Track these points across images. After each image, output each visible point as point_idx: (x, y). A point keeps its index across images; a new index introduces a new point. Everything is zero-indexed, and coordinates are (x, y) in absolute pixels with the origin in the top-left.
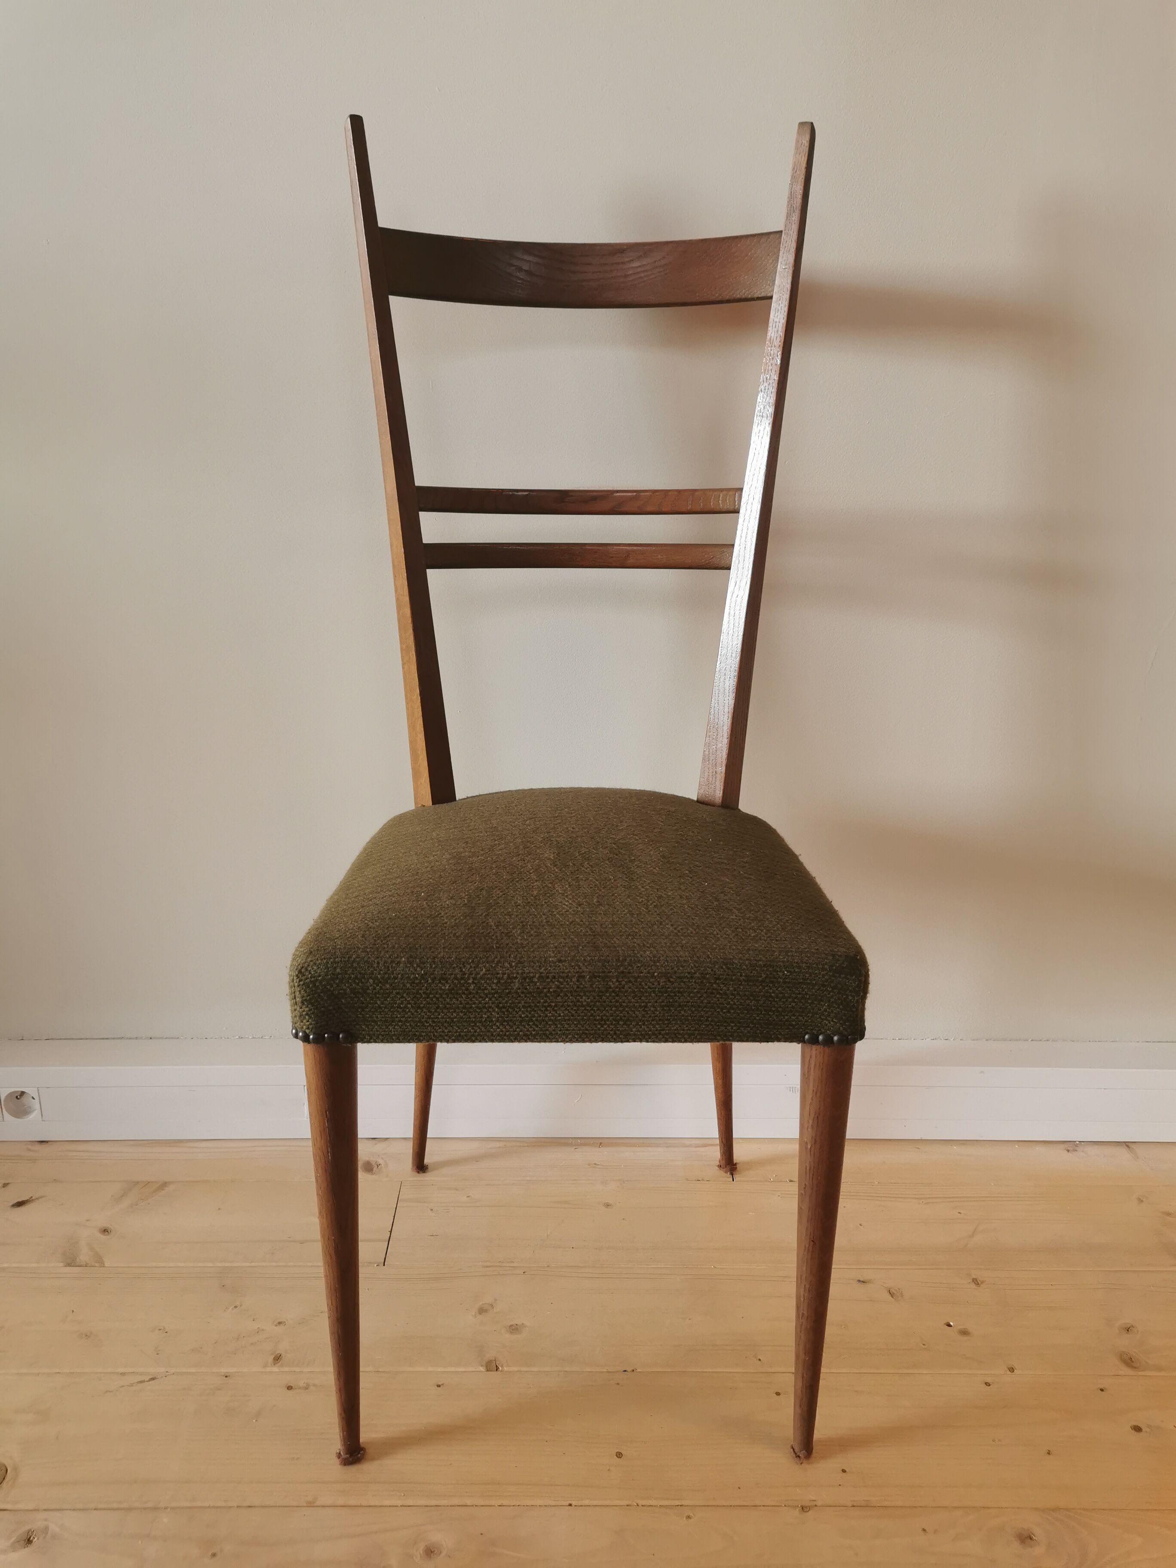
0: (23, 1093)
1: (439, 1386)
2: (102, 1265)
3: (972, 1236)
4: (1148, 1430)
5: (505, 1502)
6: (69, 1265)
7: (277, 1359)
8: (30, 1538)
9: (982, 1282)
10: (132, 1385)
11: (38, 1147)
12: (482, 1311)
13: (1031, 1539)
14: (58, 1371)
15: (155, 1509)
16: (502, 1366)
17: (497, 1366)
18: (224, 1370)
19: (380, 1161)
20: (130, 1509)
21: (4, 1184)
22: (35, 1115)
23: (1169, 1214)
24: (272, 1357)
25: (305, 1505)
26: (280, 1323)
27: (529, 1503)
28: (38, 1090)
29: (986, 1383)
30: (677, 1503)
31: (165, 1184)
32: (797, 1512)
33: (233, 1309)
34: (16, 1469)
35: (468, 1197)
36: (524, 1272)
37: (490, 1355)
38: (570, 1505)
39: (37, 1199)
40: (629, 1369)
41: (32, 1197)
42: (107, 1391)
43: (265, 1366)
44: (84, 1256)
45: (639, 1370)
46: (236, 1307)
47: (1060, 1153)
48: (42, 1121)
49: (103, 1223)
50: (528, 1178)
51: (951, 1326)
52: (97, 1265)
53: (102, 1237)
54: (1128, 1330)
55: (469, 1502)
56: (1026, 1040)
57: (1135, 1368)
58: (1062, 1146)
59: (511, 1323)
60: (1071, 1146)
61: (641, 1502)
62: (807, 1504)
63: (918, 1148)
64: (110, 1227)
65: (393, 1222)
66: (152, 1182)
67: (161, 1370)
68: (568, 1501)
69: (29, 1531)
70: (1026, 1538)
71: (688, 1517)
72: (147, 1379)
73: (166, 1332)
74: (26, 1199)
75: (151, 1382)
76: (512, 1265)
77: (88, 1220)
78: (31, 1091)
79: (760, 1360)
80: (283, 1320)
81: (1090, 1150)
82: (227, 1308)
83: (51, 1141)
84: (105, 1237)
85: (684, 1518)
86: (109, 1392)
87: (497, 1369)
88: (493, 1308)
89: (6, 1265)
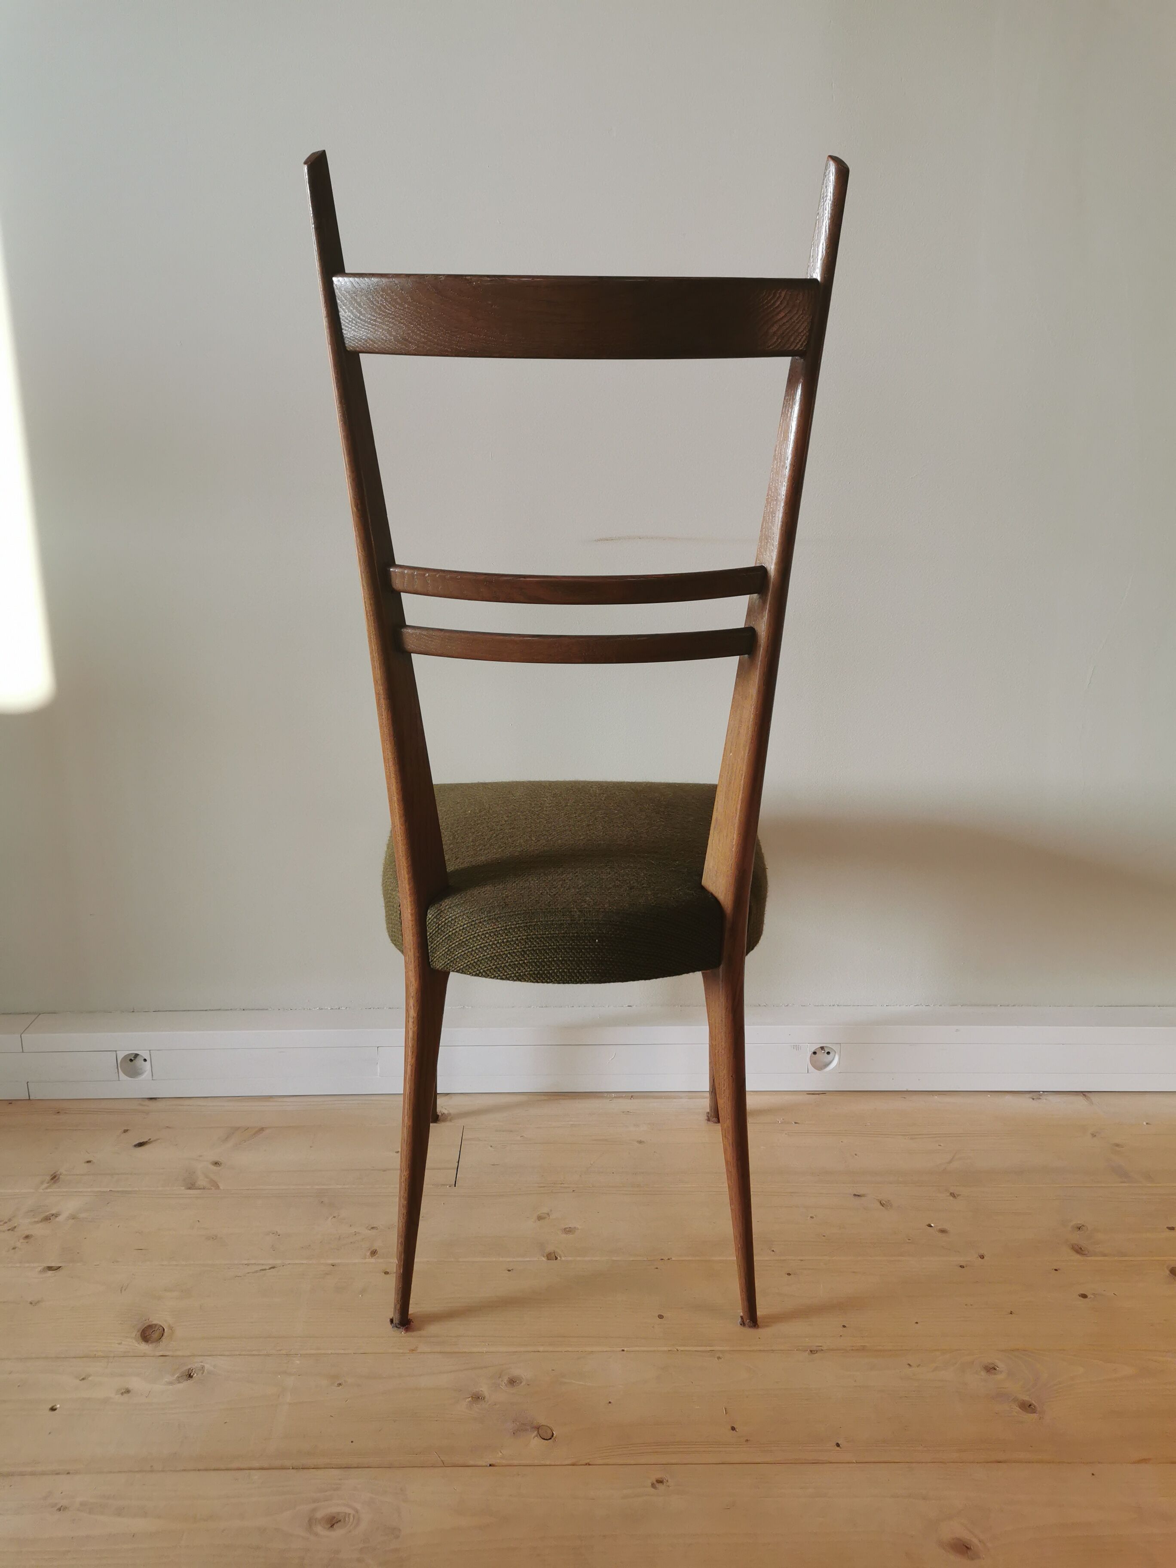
0: (136, 1055)
1: (509, 1271)
2: (218, 1187)
3: (950, 1162)
4: (1092, 1296)
5: (570, 1349)
6: (190, 1188)
7: (374, 1253)
9: (958, 1195)
10: (256, 1272)
11: (147, 1102)
12: (540, 1218)
13: (995, 1369)
14: (194, 1263)
15: (288, 1355)
16: (560, 1257)
17: (556, 1257)
18: (331, 1262)
19: (444, 1111)
20: (268, 1355)
21: (125, 1130)
22: (146, 1075)
23: (1117, 1145)
24: (369, 1252)
25: (408, 1352)
26: (372, 1228)
27: (589, 1349)
28: (150, 1052)
29: (961, 1266)
30: (709, 1348)
31: (262, 1129)
32: (806, 1354)
33: (332, 1219)
34: (171, 1328)
35: (521, 1137)
36: (573, 1191)
37: (550, 1249)
38: (623, 1350)
39: (155, 1141)
40: (665, 1258)
41: (150, 1139)
42: (236, 1276)
43: (364, 1258)
44: (202, 1182)
45: (673, 1259)
46: (334, 1217)
47: (1026, 1103)
48: (153, 1080)
49: (214, 1158)
50: (572, 1123)
51: (931, 1226)
52: (213, 1188)
54: (1079, 1229)
55: (541, 1349)
56: (996, 1006)
57: (1085, 1254)
58: (1028, 1096)
59: (567, 1226)
60: (1036, 1094)
61: (680, 1349)
62: (815, 1348)
63: (904, 1098)
64: (220, 1161)
65: (459, 1156)
66: (251, 1127)
67: (279, 1262)
68: (621, 1348)
69: (189, 1370)
70: (991, 1369)
71: (719, 1358)
72: (268, 1268)
73: (279, 1235)
74: (145, 1141)
75: (272, 1270)
76: (562, 1185)
77: (200, 1156)
78: (144, 1054)
79: (773, 1251)
80: (375, 1226)
81: (1051, 1098)
82: (328, 1218)
83: (159, 1098)
84: (215, 1168)
85: (716, 1359)
86: (238, 1277)
87: (556, 1258)
88: (550, 1216)
89: (137, 1189)
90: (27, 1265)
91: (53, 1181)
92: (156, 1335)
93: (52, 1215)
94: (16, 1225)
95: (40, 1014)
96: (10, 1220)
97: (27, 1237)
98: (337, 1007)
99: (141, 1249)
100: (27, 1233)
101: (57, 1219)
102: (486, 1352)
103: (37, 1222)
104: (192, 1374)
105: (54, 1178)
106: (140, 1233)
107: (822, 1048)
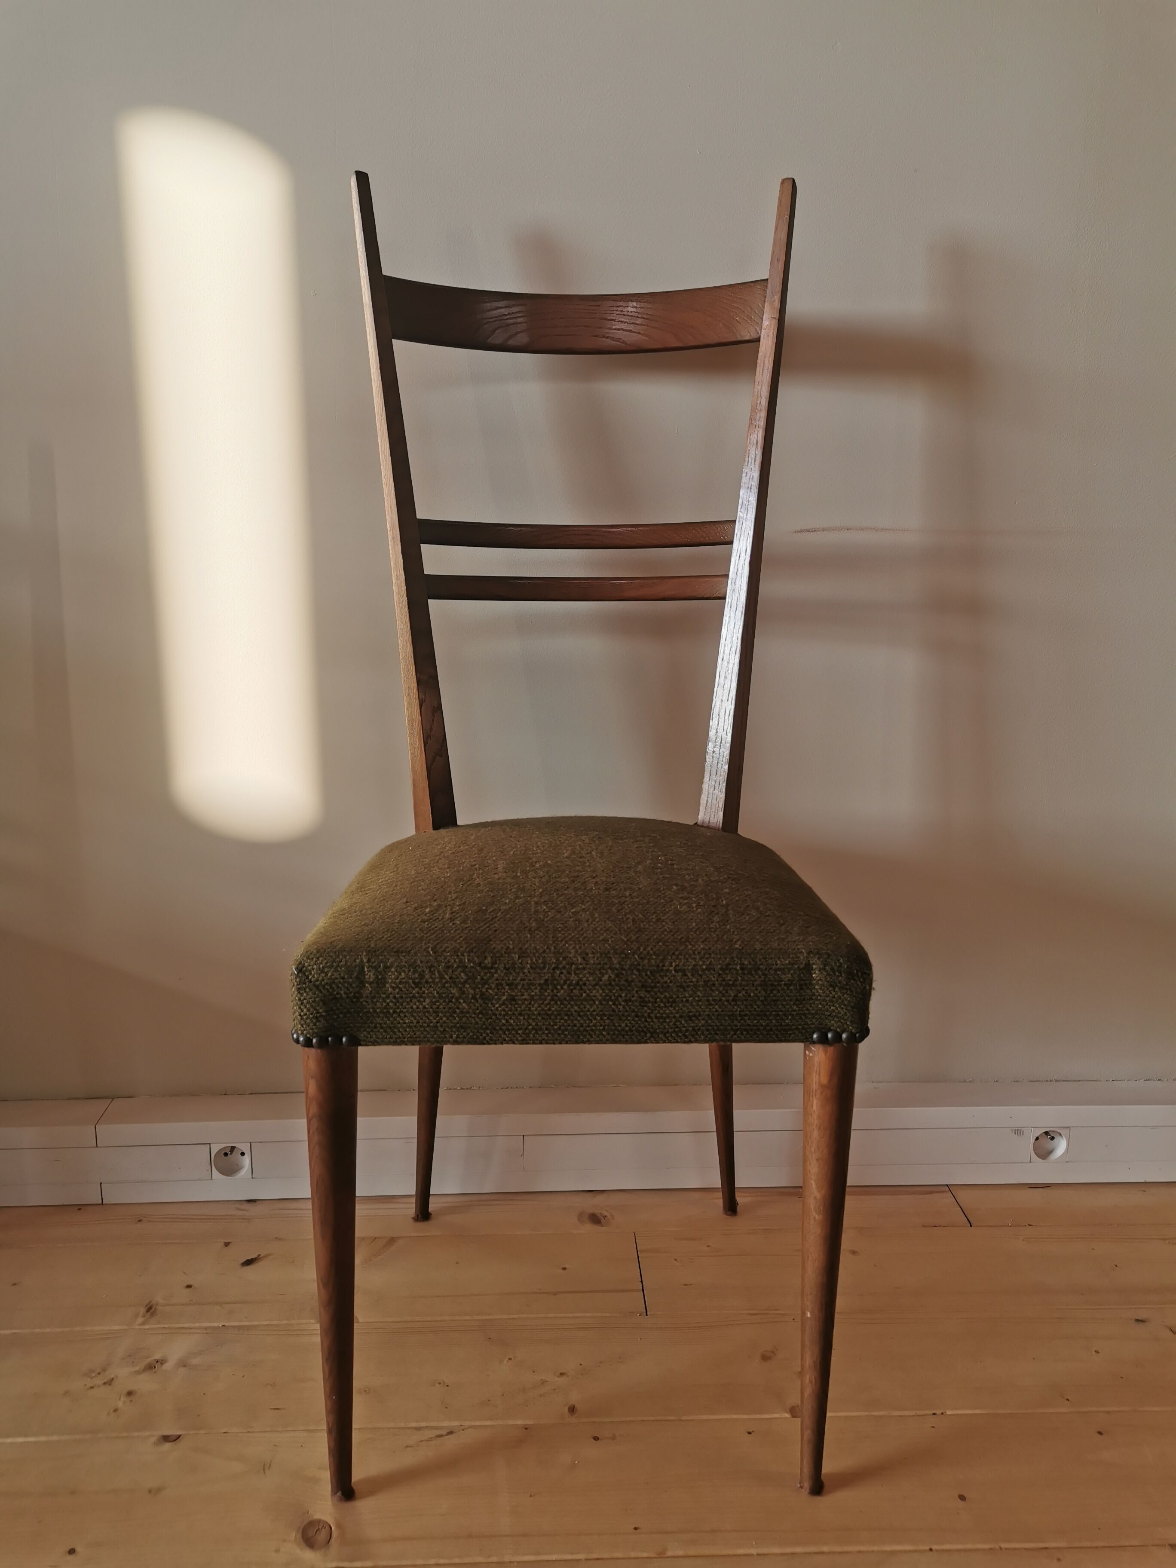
1: (750, 1433)
7: (572, 1410)
10: (430, 1439)
11: (246, 1206)
12: (765, 1358)
18: (521, 1422)
19: (605, 1213)
21: (226, 1243)
22: (244, 1172)
24: (567, 1409)
25: (655, 1556)
26: (562, 1374)
27: (888, 1548)
28: (250, 1145)
30: (1041, 1545)
31: (392, 1240)
33: (508, 1361)
34: (341, 1526)
35: (708, 1246)
36: (793, 1319)
37: (792, 1401)
38: (931, 1550)
39: (266, 1257)
40: (938, 1412)
41: (260, 1255)
42: (407, 1446)
43: (563, 1418)
45: (949, 1412)
46: (510, 1359)
48: (252, 1178)
50: (763, 1227)
55: (826, 1549)
61: (1003, 1545)
63: (1144, 1191)
65: (640, 1272)
66: (380, 1238)
67: (456, 1424)
71: (1059, 1560)
72: (444, 1432)
73: (447, 1386)
74: (254, 1256)
75: (450, 1436)
78: (245, 1148)
79: (1068, 1400)
80: (564, 1371)
82: (502, 1360)
83: (260, 1200)
85: (1055, 1561)
86: (410, 1447)
88: (775, 1354)
89: (256, 1323)
90: (136, 1434)
91: (149, 1314)
92: (322, 1536)
93: (157, 1362)
94: (112, 1376)
95: (113, 1099)
96: (104, 1370)
97: (130, 1394)
98: (468, 1086)
99: (278, 1409)
100: (130, 1388)
101: (165, 1367)
103: (139, 1373)
105: (150, 1309)
106: (271, 1385)
107: (1047, 1133)
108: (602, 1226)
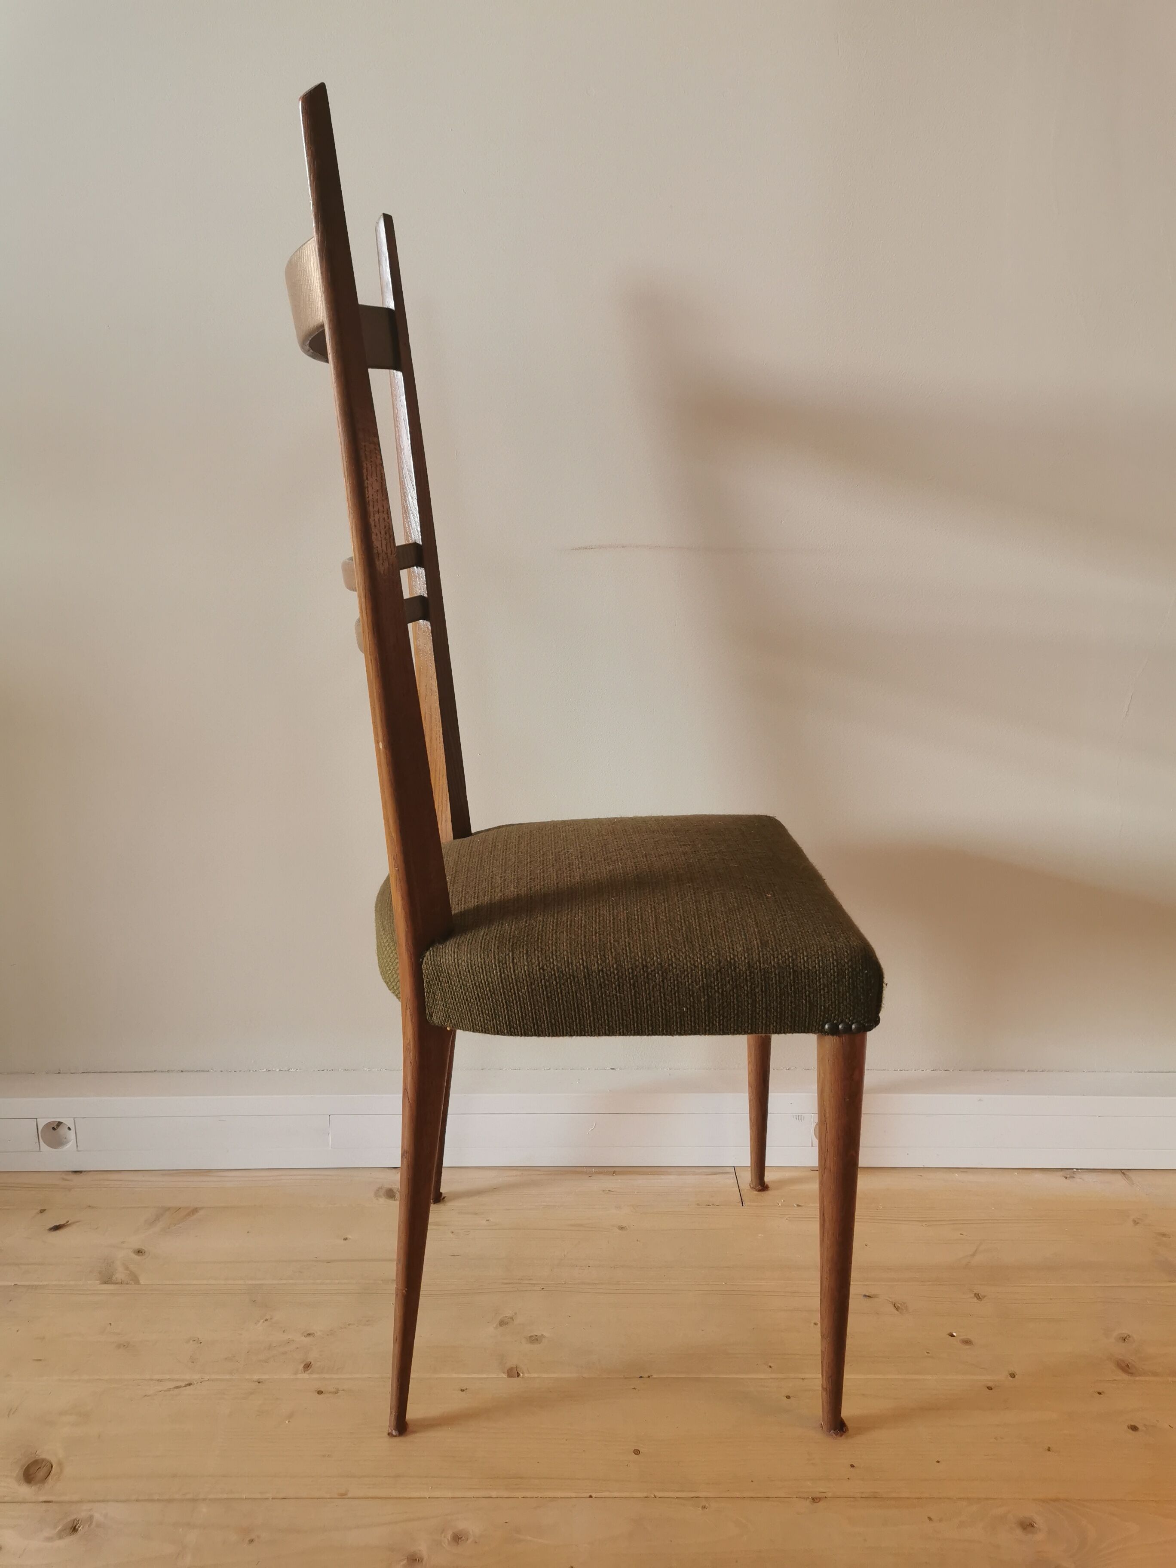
0: (59, 1124)
2: (136, 1281)
3: (973, 1255)
4: (1144, 1429)
5: (528, 1494)
6: (105, 1283)
7: (307, 1366)
8: (76, 1526)
9: (984, 1297)
10: (169, 1390)
11: (71, 1176)
12: (502, 1323)
13: (1033, 1526)
14: (98, 1377)
15: (194, 1500)
16: (523, 1373)
17: (518, 1373)
18: (256, 1377)
20: (170, 1501)
21: (41, 1210)
22: (70, 1145)
23: (1164, 1235)
24: (302, 1365)
25: (336, 1496)
26: (309, 1334)
27: (551, 1495)
28: (74, 1121)
29: (988, 1388)
30: (693, 1495)
31: (195, 1210)
32: (808, 1503)
33: (263, 1322)
34: (60, 1464)
35: (487, 1220)
36: (542, 1289)
37: (511, 1362)
38: (591, 1497)
39: (73, 1223)
40: (645, 1375)
41: (68, 1222)
42: (145, 1396)
43: (296, 1373)
44: (120, 1275)
45: (655, 1376)
46: (266, 1320)
47: (1057, 1181)
48: (78, 1151)
49: (138, 1246)
50: (545, 1204)
51: (954, 1336)
52: (131, 1282)
53: (137, 1258)
54: (1124, 1340)
55: (494, 1494)
57: (1132, 1374)
58: (1061, 1173)
59: (532, 1334)
60: (1069, 1173)
61: (658, 1494)
62: (818, 1495)
63: (921, 1176)
64: (144, 1248)
66: (183, 1208)
67: (197, 1377)
68: (590, 1493)
69: (74, 1521)
70: (1027, 1526)
71: (704, 1507)
72: (183, 1384)
73: (200, 1343)
74: (62, 1223)
75: (187, 1387)
76: (532, 1282)
77: (123, 1242)
78: (68, 1122)
79: (770, 1367)
80: (312, 1332)
81: (1087, 1177)
82: (259, 1321)
83: (85, 1171)
84: (139, 1257)
85: (700, 1509)
86: (148, 1396)
87: (518, 1375)
88: (513, 1320)
89: (45, 1283)
92: (41, 1474)
98: (286, 1068)
102: (429, 1498)
104: (77, 1527)
106: (41, 1339)
108: (395, 1200)
